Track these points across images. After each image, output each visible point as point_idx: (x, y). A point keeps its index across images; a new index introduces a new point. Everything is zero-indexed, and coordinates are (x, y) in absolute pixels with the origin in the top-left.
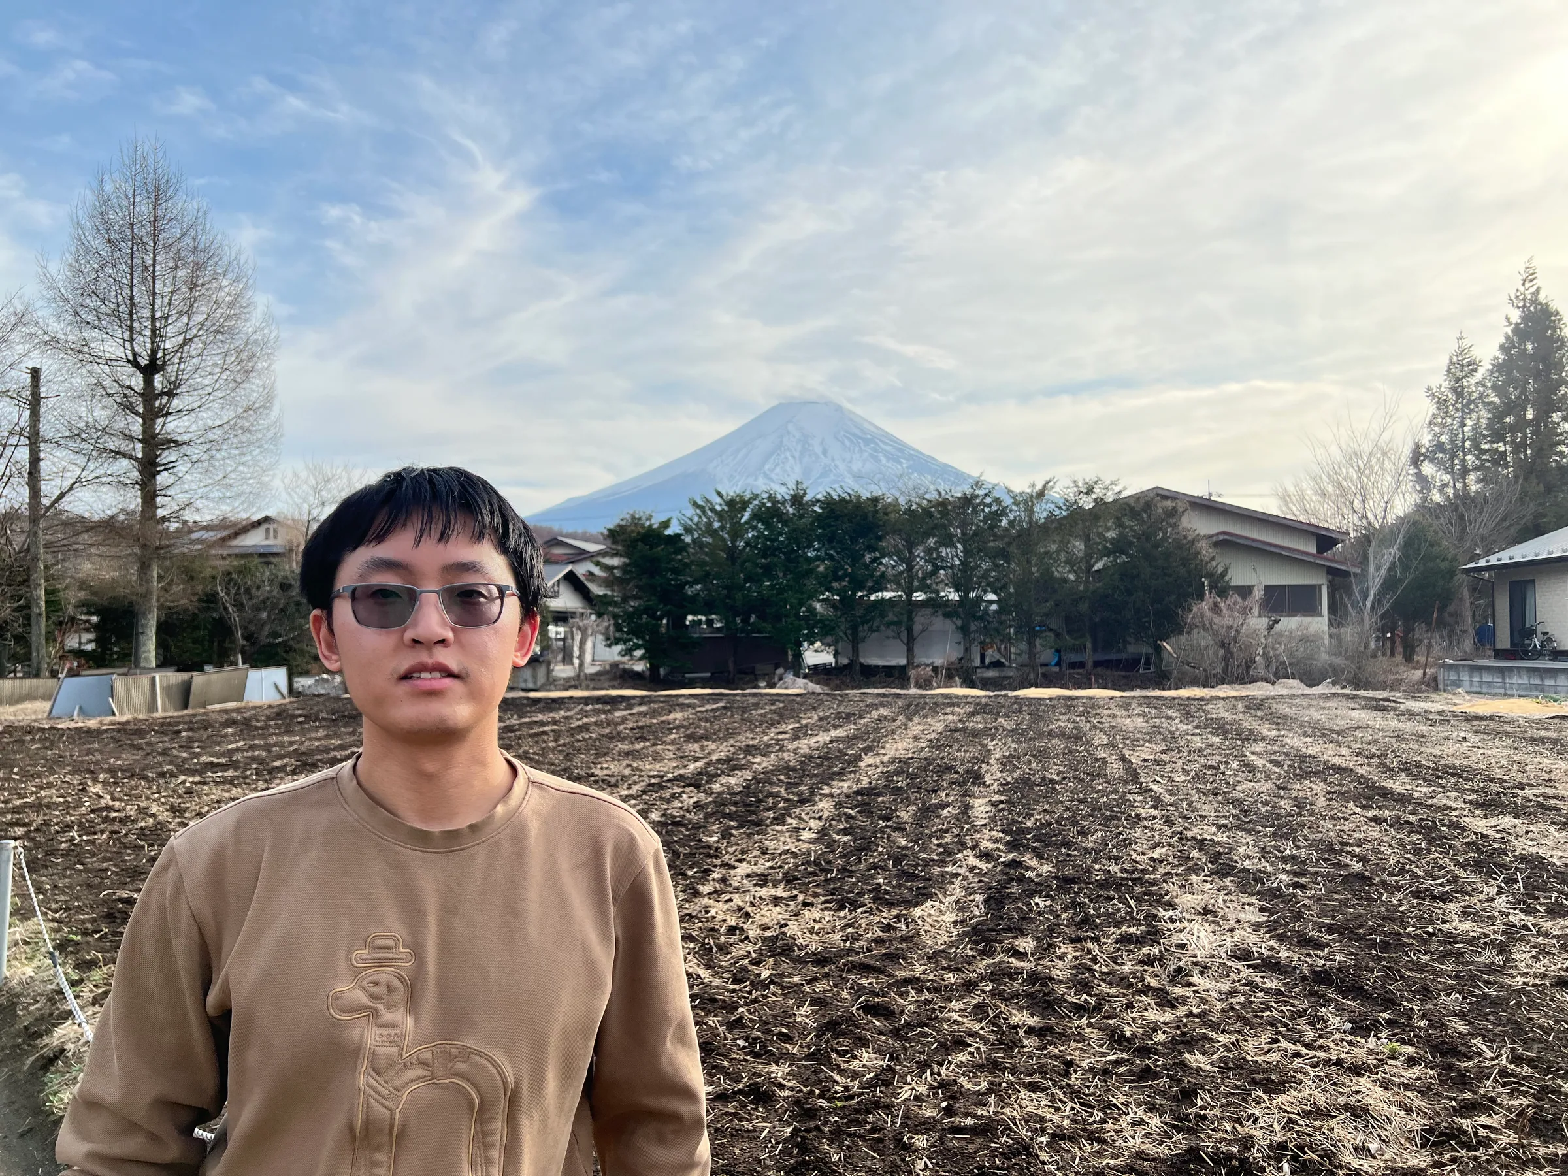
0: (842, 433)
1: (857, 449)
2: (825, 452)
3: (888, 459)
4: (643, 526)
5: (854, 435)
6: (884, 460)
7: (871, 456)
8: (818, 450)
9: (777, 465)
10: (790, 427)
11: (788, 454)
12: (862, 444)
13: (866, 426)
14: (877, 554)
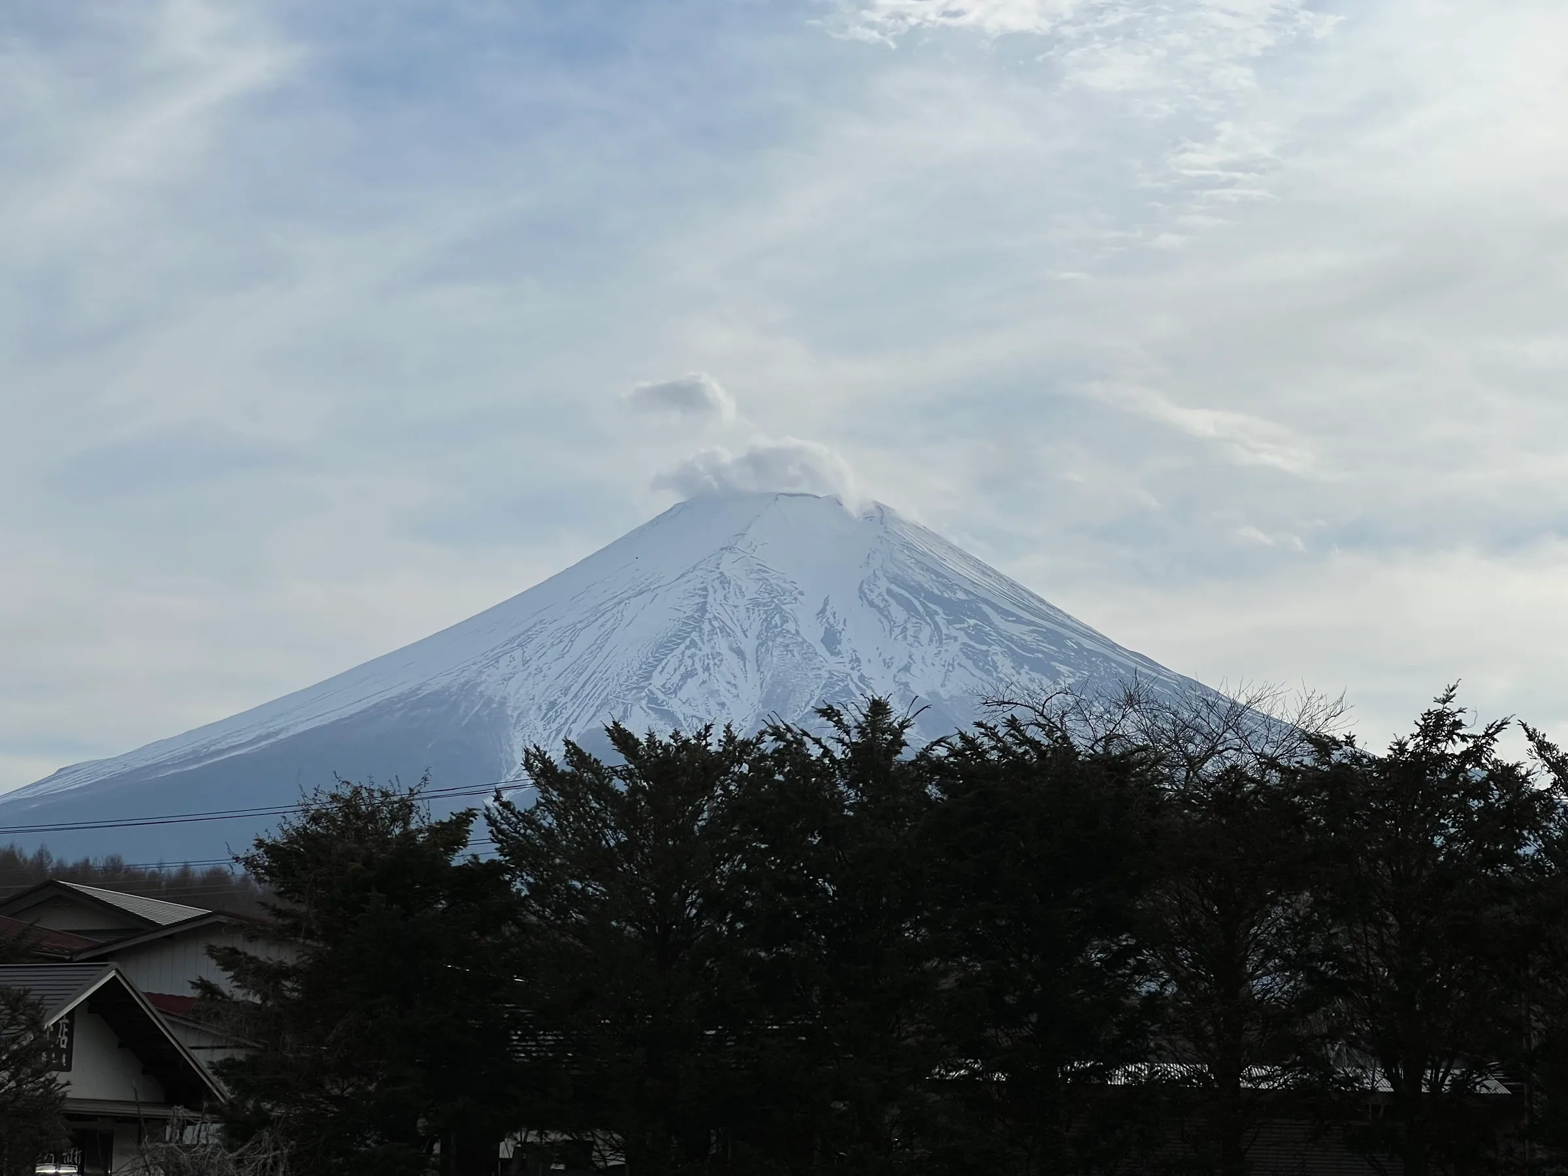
0: (884, 584)
1: (927, 631)
2: (831, 640)
3: (1018, 662)
4: (381, 837)
5: (917, 590)
6: (1005, 666)
7: (966, 651)
8: (813, 632)
9: (689, 674)
10: (728, 564)
11: (722, 644)
12: (940, 619)
13: (953, 564)
14: (1126, 940)
